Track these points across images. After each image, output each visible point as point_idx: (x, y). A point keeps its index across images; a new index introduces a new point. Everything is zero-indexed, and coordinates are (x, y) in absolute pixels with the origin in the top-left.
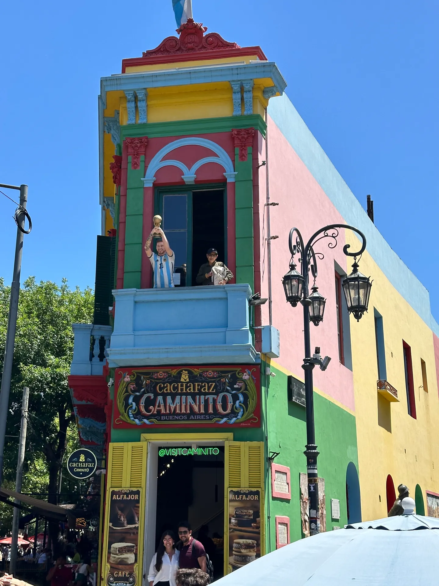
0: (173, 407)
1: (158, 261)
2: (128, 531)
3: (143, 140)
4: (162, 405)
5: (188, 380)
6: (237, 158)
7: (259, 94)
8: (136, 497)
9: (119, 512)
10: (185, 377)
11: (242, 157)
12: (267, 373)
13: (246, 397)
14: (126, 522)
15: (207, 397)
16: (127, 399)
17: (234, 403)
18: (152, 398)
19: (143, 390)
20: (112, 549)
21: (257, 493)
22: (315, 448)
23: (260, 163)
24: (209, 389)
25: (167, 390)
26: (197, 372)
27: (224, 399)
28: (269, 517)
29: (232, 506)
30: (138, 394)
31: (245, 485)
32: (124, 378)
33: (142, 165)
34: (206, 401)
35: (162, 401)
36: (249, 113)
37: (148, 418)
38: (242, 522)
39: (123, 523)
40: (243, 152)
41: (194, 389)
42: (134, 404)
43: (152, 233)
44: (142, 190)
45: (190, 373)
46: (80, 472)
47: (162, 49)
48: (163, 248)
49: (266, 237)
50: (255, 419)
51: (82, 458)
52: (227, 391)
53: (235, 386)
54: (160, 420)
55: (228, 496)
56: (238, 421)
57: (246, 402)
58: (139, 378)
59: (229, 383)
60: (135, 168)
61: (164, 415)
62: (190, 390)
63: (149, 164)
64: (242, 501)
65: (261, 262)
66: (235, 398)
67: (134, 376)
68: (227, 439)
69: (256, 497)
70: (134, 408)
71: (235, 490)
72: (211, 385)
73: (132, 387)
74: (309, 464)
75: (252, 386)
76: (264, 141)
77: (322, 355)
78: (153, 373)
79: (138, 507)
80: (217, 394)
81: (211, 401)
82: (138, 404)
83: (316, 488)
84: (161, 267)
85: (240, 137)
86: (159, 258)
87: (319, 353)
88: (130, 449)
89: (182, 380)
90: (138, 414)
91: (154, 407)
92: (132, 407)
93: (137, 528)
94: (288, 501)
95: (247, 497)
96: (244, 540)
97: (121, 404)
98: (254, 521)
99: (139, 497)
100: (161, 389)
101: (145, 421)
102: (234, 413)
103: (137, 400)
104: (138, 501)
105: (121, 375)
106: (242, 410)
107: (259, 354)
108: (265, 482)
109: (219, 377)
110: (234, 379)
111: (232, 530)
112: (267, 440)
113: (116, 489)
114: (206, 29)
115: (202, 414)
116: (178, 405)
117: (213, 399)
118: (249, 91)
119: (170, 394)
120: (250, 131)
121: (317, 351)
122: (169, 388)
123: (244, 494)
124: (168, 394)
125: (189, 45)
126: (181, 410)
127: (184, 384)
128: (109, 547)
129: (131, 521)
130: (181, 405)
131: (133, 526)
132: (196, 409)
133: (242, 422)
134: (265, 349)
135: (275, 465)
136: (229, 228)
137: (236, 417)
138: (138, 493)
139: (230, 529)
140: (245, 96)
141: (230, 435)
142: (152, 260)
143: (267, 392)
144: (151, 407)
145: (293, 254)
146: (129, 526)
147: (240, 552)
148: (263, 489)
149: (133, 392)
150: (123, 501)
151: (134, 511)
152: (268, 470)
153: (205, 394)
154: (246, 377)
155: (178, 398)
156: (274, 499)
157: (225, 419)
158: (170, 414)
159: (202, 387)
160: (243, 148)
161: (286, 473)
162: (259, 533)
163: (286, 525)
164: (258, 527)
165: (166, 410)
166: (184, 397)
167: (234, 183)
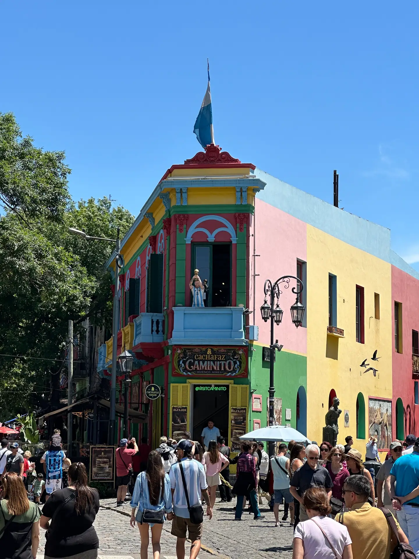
0: (203, 367)
1: (195, 291)
2: (182, 426)
3: (185, 216)
4: (198, 366)
5: (211, 354)
6: (238, 229)
7: (251, 192)
8: (185, 410)
9: (177, 417)
10: (209, 352)
11: (241, 229)
12: (252, 350)
13: (240, 362)
14: (180, 422)
15: (221, 362)
16: (179, 362)
17: (235, 365)
18: (192, 362)
19: (187, 357)
20: (174, 434)
21: (245, 409)
22: (273, 389)
23: (251, 235)
24: (222, 358)
25: (200, 358)
26: (215, 349)
27: (230, 363)
28: (250, 420)
29: (233, 415)
30: (185, 359)
31: (239, 406)
32: (177, 351)
33: (185, 230)
34: (220, 364)
35: (197, 364)
36: (245, 204)
37: (190, 372)
38: (237, 422)
39: (179, 422)
40: (241, 227)
41: (214, 358)
42: (183, 364)
43: (193, 278)
44: (185, 245)
45: (212, 350)
46: (152, 396)
47: (195, 159)
48: (198, 284)
49: (253, 274)
50: (245, 374)
51: (153, 389)
52: (231, 359)
53: (235, 357)
54: (197, 373)
55: (230, 410)
56: (236, 374)
57: (240, 365)
58: (185, 351)
59: (232, 355)
60: (181, 232)
61: (198, 370)
62: (212, 358)
63: (188, 229)
64: (237, 413)
65: (250, 290)
66: (235, 363)
67: (183, 350)
68: (231, 383)
69: (244, 411)
70: (183, 366)
71: (234, 407)
72: (223, 356)
73: (181, 356)
74: (270, 396)
75: (243, 357)
76: (253, 217)
77: (279, 344)
78: (193, 349)
79: (186, 415)
80: (226, 361)
81: (223, 364)
82: (185, 365)
83: (273, 407)
84: (197, 294)
85: (240, 218)
86: (196, 289)
87: (277, 343)
88: (181, 387)
89: (208, 353)
90: (185, 370)
91: (193, 366)
92: (182, 366)
93: (186, 425)
94: (260, 412)
95: (240, 411)
96: (238, 431)
97: (176, 364)
98: (243, 422)
99: (186, 410)
100: (197, 357)
101: (189, 373)
102: (234, 371)
103: (184, 362)
104: (186, 412)
105: (175, 349)
106: (238, 369)
107: (247, 341)
108: (249, 404)
109: (227, 352)
110: (235, 354)
111: (232, 426)
112: (250, 384)
113: (175, 406)
114: (221, 149)
115: (218, 371)
116: (206, 366)
117: (224, 363)
118: (245, 191)
119: (202, 360)
120: (245, 215)
121: (277, 341)
122: (201, 357)
123: (239, 409)
124: (201, 360)
125: (212, 159)
126: (207, 368)
127: (209, 356)
128: (173, 433)
129: (183, 421)
130: (207, 366)
131: (184, 423)
132: (215, 368)
133: (238, 375)
134: (251, 338)
135: (254, 395)
136: (233, 270)
137: (235, 372)
138: (186, 408)
139: (231, 425)
140: (243, 194)
141: (232, 381)
142: (193, 290)
143: (251, 359)
144: (192, 367)
145: (266, 294)
146: (182, 424)
147: (236, 436)
148: (248, 407)
149: (183, 358)
150: (178, 412)
151: (184, 417)
152: (250, 399)
153: (220, 361)
154: (241, 352)
155: (206, 362)
156: (253, 411)
157: (230, 374)
158: (201, 370)
159: (218, 357)
160: (241, 224)
161: (260, 398)
162: (245, 428)
163: (259, 424)
164: (245, 425)
165: (200, 369)
166: (209, 362)
167: (236, 244)
